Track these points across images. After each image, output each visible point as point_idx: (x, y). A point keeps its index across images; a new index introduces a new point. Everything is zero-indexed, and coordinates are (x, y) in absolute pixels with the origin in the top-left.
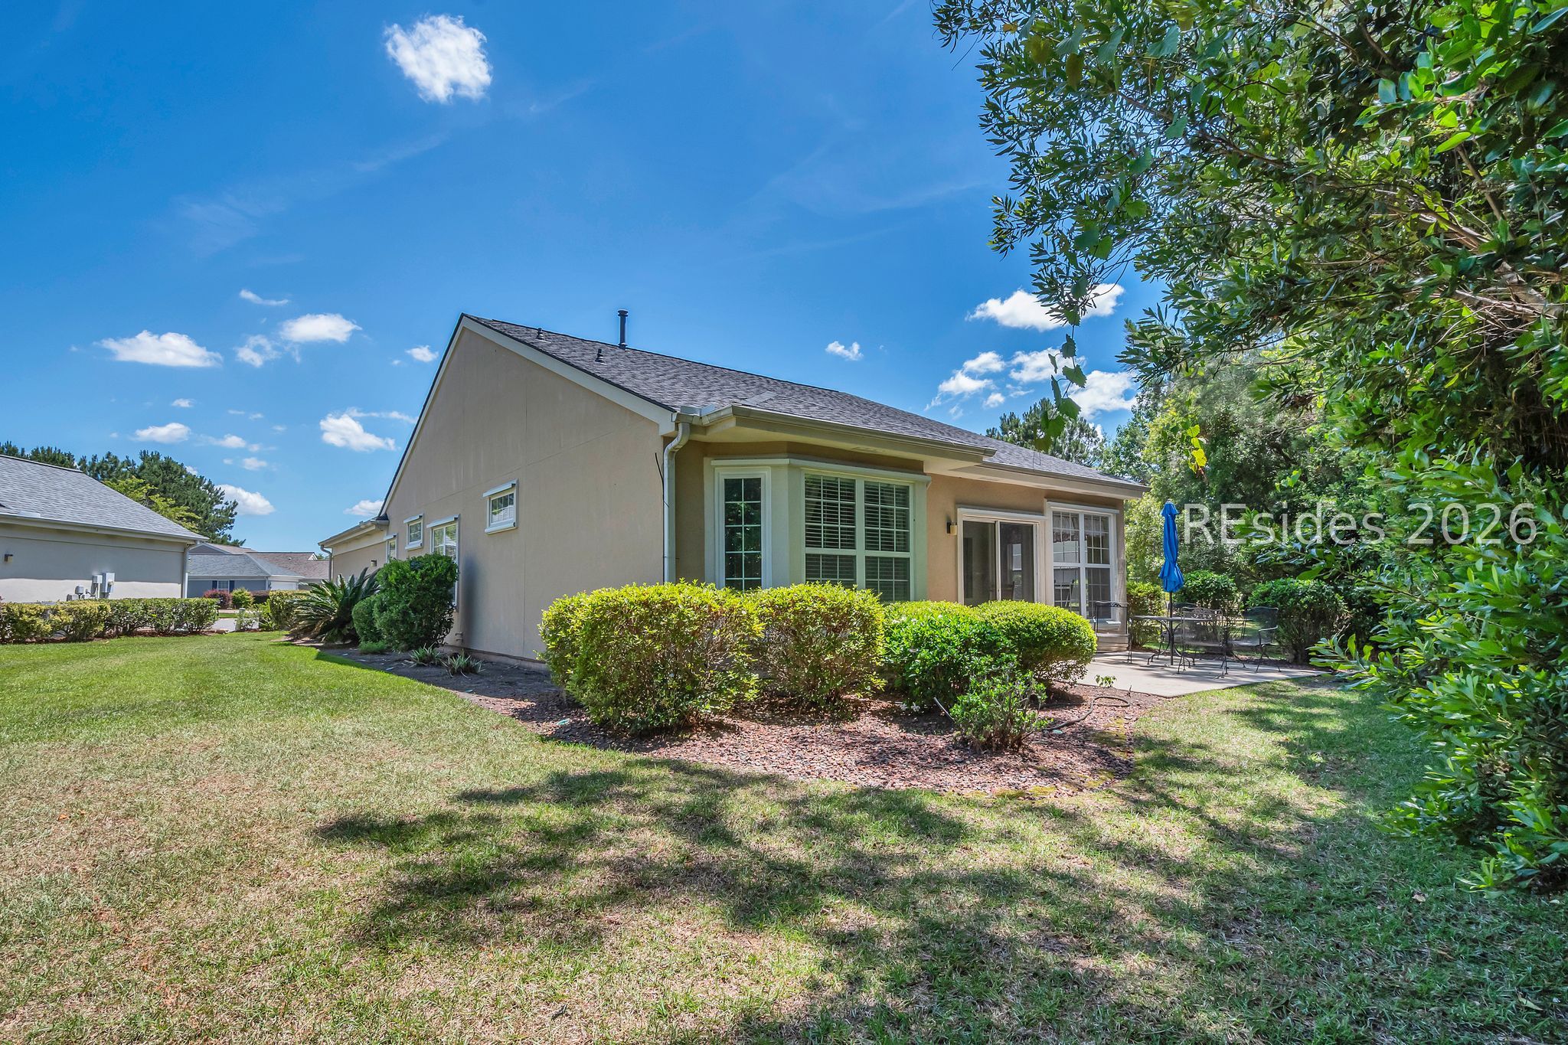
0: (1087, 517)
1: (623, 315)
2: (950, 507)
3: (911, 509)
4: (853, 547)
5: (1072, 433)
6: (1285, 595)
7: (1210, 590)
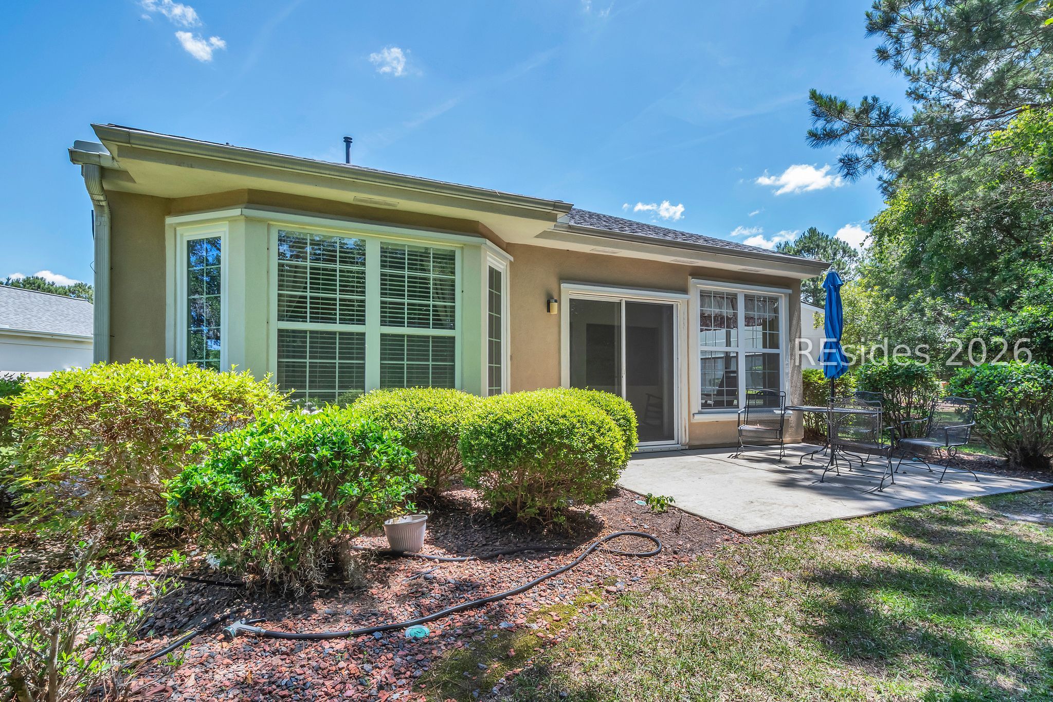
0: (749, 299)
1: (348, 141)
2: (552, 283)
3: (458, 278)
4: (362, 321)
5: (835, 254)
6: (991, 382)
7: (898, 376)
